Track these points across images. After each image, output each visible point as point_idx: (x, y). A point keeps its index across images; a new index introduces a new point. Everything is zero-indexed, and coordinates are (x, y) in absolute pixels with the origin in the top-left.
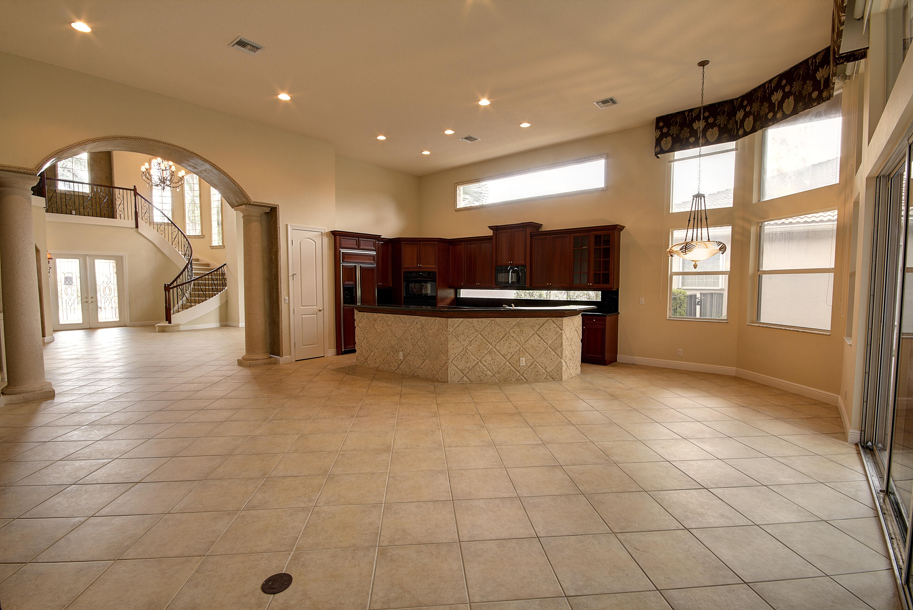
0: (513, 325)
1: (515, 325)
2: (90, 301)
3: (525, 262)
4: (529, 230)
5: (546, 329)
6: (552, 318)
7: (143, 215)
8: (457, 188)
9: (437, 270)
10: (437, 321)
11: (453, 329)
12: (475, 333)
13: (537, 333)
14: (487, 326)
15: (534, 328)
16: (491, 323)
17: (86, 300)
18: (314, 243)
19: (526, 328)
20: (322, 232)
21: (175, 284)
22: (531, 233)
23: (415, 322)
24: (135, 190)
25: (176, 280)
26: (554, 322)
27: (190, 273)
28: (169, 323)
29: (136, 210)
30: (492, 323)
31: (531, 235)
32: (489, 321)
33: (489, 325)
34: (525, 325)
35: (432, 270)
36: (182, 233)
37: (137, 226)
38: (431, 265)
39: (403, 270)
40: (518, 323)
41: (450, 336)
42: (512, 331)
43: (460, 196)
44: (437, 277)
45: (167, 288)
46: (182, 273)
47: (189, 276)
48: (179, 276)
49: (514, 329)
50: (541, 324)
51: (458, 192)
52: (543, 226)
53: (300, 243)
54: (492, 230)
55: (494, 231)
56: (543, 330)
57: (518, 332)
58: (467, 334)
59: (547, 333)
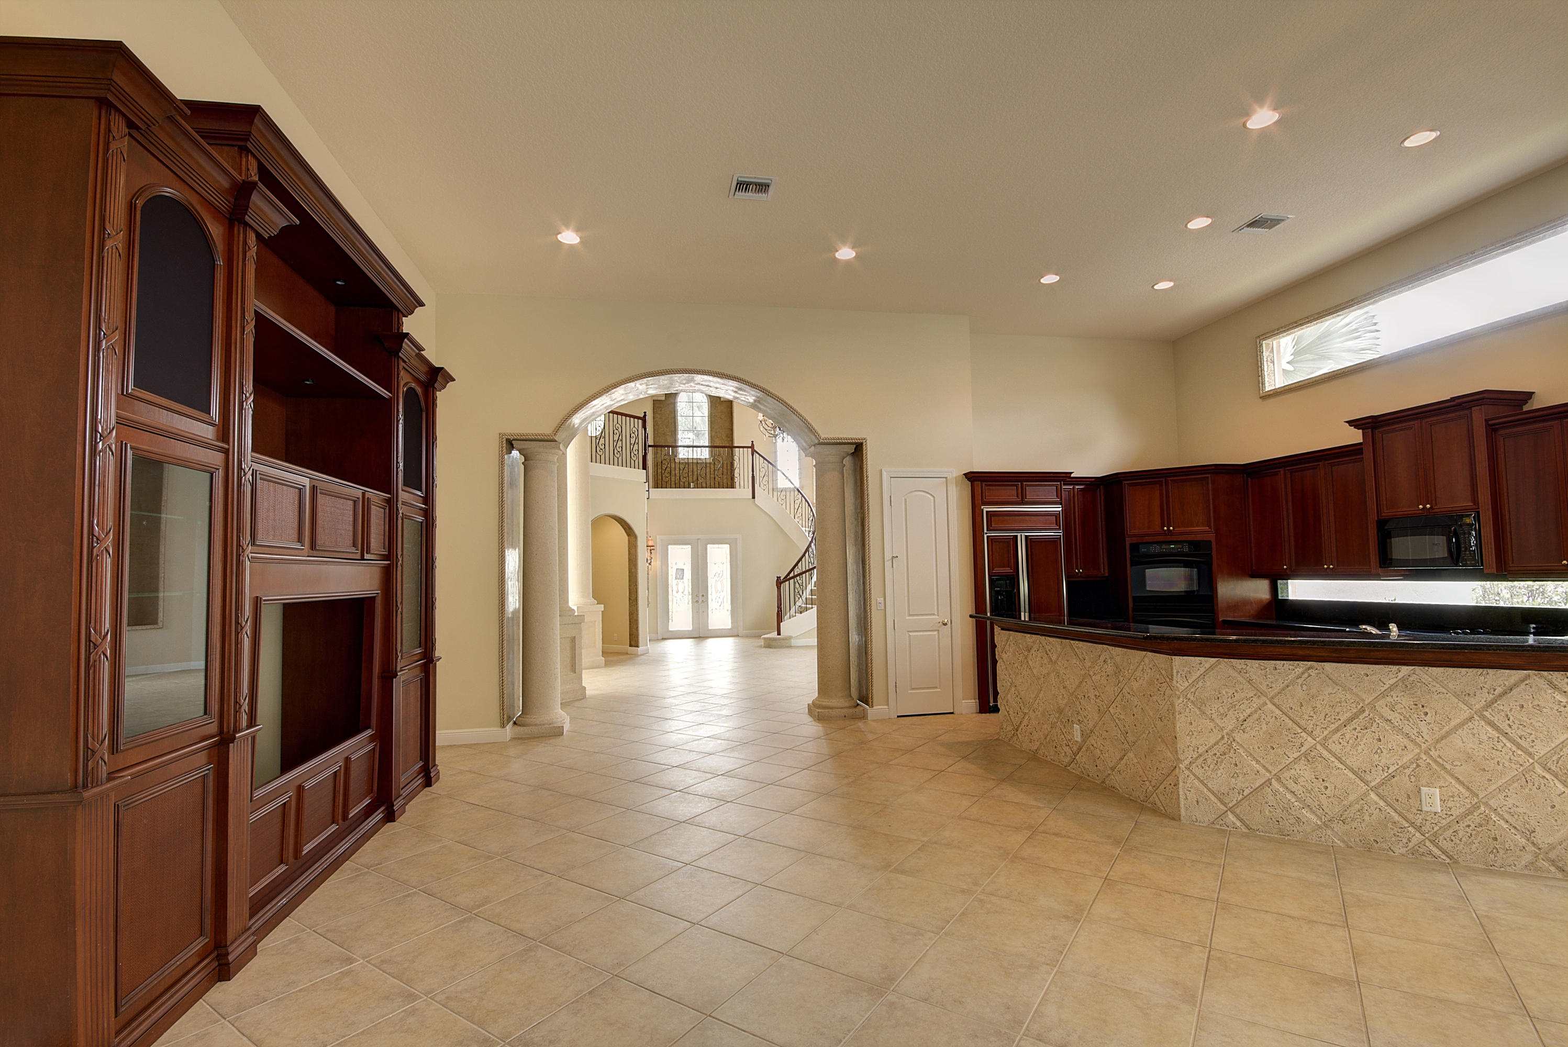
0: (1386, 687)
1: (1393, 687)
2: (700, 601)
3: (1475, 500)
4: (1479, 416)
5: (1522, 706)
6: (1545, 673)
7: (761, 479)
8: (1261, 345)
9: (1212, 537)
10: (1146, 660)
11: (1186, 684)
12: (1255, 699)
13: (1483, 717)
14: (1292, 683)
15: (1472, 701)
16: (1306, 675)
17: (697, 599)
18: (932, 498)
19: (1436, 697)
20: (946, 478)
21: (792, 575)
22: (1486, 421)
23: (1102, 658)
24: (752, 447)
25: (793, 570)
26: (1555, 687)
27: (812, 559)
28: (778, 635)
29: (753, 474)
30: (1310, 675)
31: (1487, 425)
32: (1301, 670)
33: (1300, 681)
34: (1434, 689)
35: (1199, 538)
36: (806, 500)
37: (754, 497)
38: (1197, 526)
39: (1128, 541)
40: (1403, 679)
41: (1180, 701)
42: (1382, 702)
43: (1273, 362)
44: (1214, 554)
45: (779, 582)
46: (800, 559)
47: (810, 564)
48: (796, 564)
49: (1389, 699)
50: (1499, 690)
51: (1265, 354)
52: (1536, 394)
53: (906, 500)
54: (1358, 429)
55: (1366, 431)
56: (1511, 710)
57: (1407, 707)
58: (1229, 699)
59: (1525, 718)
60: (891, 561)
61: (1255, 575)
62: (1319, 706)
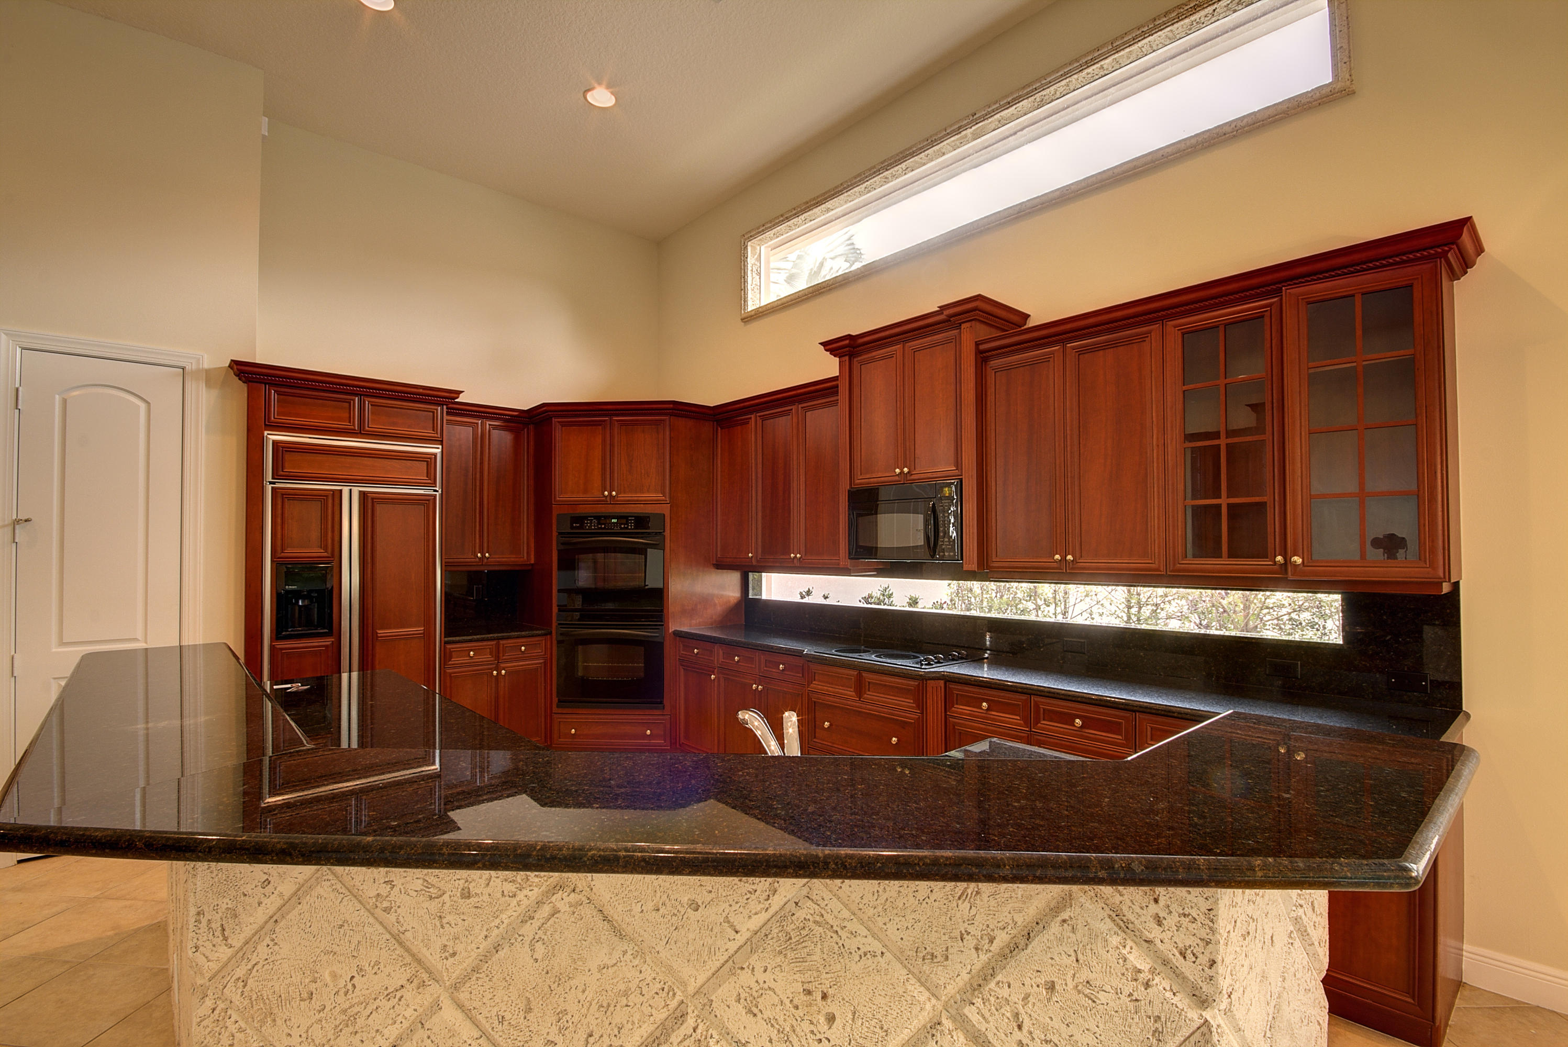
0: (741, 939)
1: (759, 937)
3: (958, 464)
4: (970, 335)
5: (1051, 987)
6: (1107, 890)
8: (746, 248)
9: (665, 510)
11: (224, 953)
12: (408, 994)
13: (962, 1022)
14: (509, 938)
15: (940, 975)
16: (546, 910)
18: (142, 406)
19: (856, 968)
20: (183, 369)
22: (977, 344)
26: (1124, 926)
30: (556, 912)
31: (979, 352)
32: (535, 894)
33: (529, 930)
34: (852, 944)
35: (648, 510)
38: (648, 492)
39: (555, 513)
40: (783, 916)
41: (205, 1009)
42: (726, 991)
43: (759, 274)
44: (667, 533)
49: (745, 978)
50: (1002, 938)
51: (751, 260)
53: (65, 402)
54: (835, 356)
55: (843, 359)
56: (1026, 998)
57: (787, 1002)
58: (341, 998)
59: (1056, 1023)
60: (11, 528)
61: (721, 565)
62: (572, 1008)
